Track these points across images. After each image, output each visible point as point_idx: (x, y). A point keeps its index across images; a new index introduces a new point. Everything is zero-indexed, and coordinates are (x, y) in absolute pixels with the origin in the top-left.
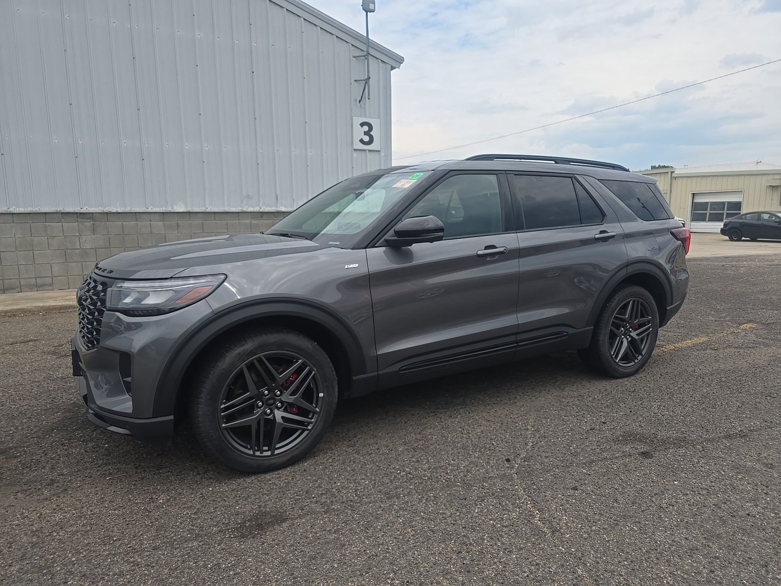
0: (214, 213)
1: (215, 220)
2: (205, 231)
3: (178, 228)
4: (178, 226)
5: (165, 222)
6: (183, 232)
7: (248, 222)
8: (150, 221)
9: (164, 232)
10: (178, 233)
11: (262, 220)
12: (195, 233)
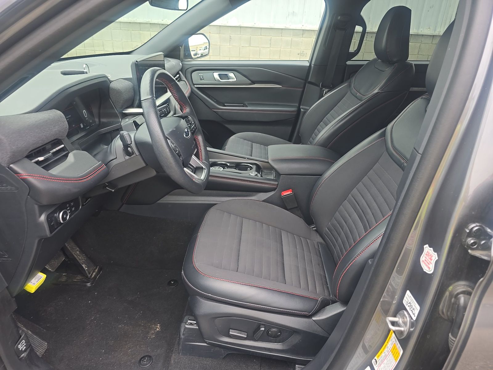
0: (261, 28)
1: (261, 35)
2: (251, 45)
3: (230, 41)
4: (231, 39)
5: (221, 35)
6: (234, 45)
7: (289, 39)
8: (210, 33)
9: (219, 44)
10: (230, 45)
11: (302, 37)
12: (243, 46)
